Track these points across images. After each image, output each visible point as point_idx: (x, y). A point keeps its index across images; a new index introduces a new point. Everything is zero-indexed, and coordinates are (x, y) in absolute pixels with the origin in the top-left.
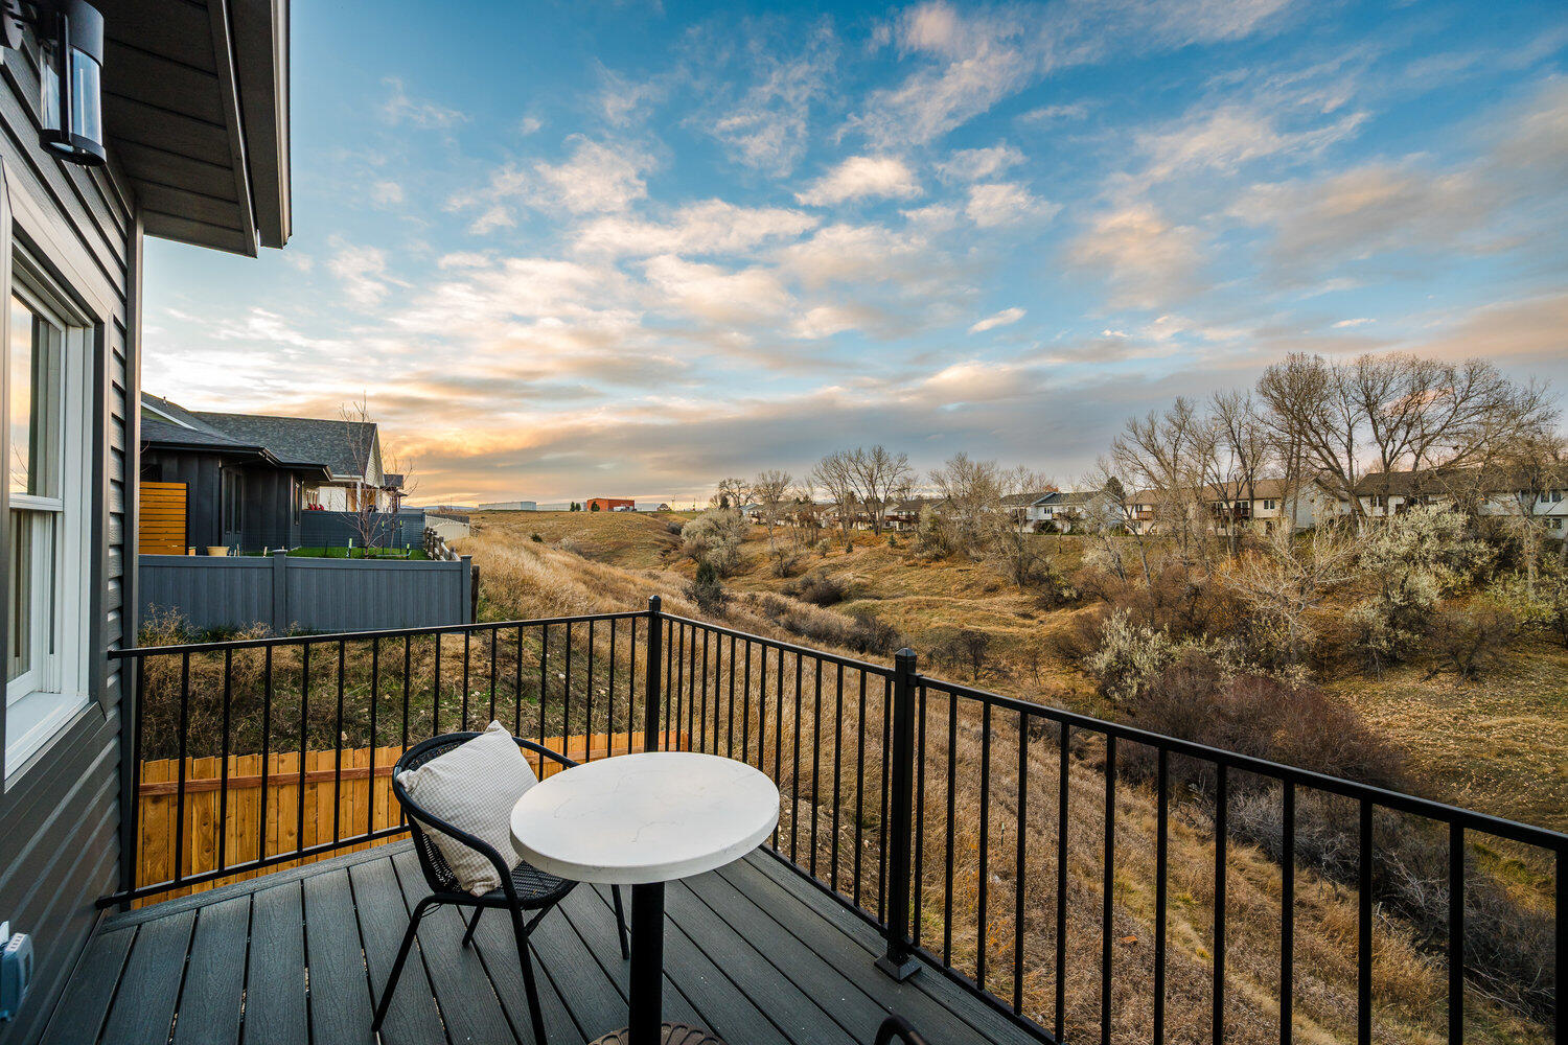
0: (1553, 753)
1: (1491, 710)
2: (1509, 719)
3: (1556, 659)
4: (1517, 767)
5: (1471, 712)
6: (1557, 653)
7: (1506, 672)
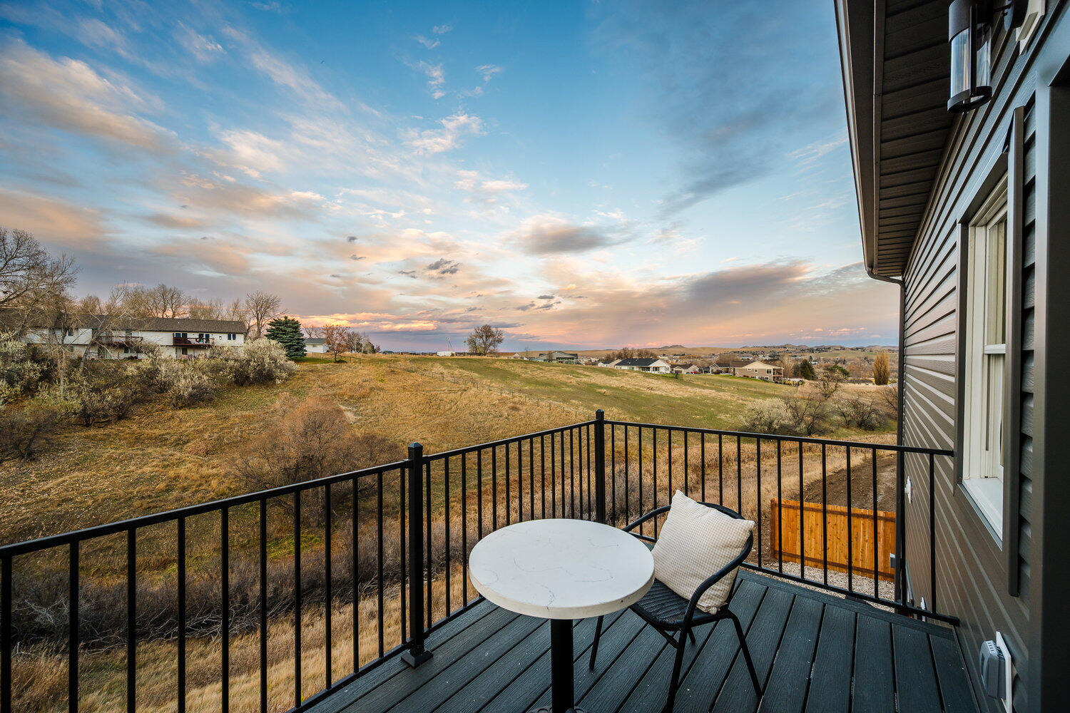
0: (91, 492)
1: (47, 477)
2: (60, 480)
3: (83, 434)
4: (71, 508)
5: (33, 483)
6: (81, 430)
7: (54, 449)
